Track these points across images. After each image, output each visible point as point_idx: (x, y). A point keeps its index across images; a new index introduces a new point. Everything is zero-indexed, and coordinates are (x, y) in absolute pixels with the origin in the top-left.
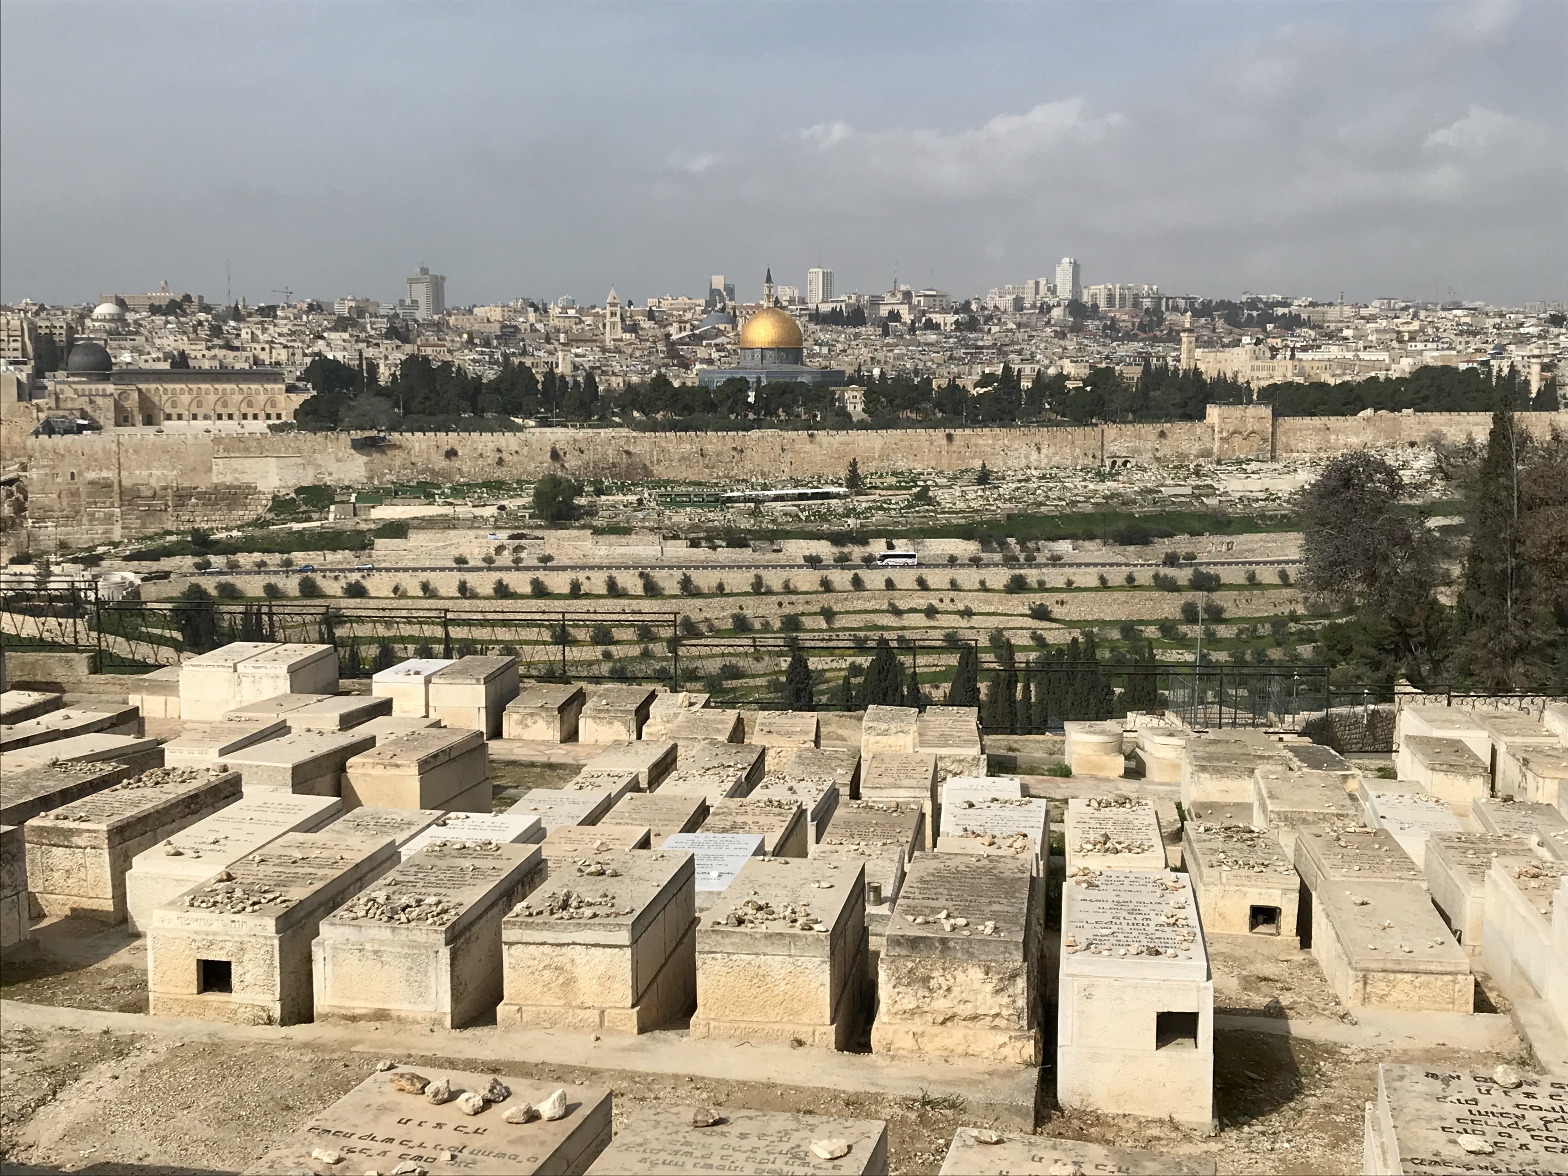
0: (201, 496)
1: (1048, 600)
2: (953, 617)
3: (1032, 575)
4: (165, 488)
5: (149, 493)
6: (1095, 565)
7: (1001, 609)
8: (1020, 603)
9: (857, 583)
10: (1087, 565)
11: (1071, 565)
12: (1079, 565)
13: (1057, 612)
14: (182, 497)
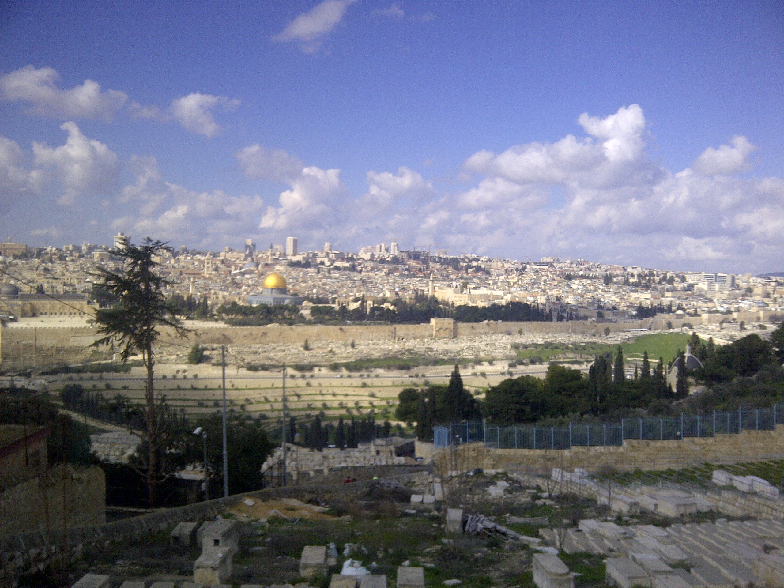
0: (66, 350)
1: (375, 391)
2: (342, 396)
3: (368, 381)
4: (52, 347)
5: (47, 349)
6: (391, 377)
7: (358, 393)
8: (365, 392)
9: (308, 385)
10: (388, 377)
11: (383, 377)
12: (385, 377)
13: (378, 394)
14: (59, 350)
